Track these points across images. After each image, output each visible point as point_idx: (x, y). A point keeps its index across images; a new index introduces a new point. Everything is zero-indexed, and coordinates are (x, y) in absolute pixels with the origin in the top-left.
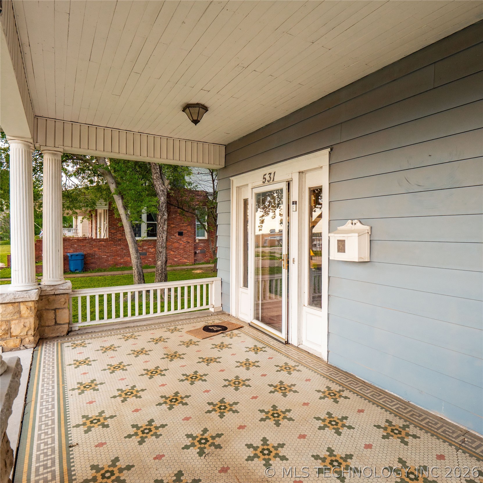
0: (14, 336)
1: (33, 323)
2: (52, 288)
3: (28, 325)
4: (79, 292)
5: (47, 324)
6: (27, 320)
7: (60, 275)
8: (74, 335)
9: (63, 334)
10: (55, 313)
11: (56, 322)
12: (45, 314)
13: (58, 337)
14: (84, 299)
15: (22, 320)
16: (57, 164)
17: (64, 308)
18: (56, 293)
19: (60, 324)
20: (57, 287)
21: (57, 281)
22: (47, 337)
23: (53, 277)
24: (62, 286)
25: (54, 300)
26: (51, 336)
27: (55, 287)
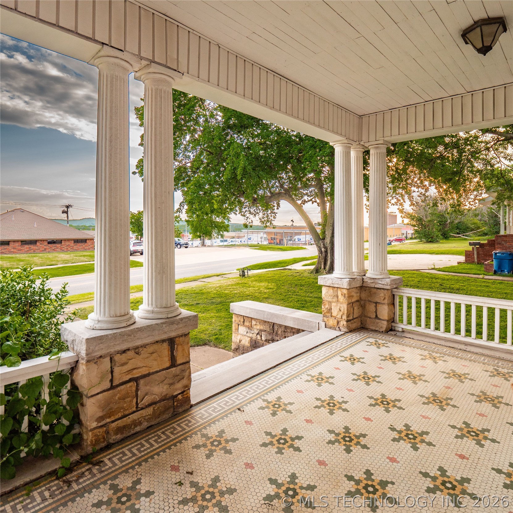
0: (334, 317)
1: (346, 309)
2: (372, 281)
3: (342, 309)
4: (405, 291)
5: (369, 315)
6: (342, 306)
7: (381, 269)
8: (392, 335)
9: (381, 330)
10: (376, 306)
11: (376, 316)
12: (367, 305)
13: (377, 331)
14: (409, 299)
15: (339, 304)
16: (380, 157)
17: (384, 304)
18: (377, 286)
19: (380, 319)
20: (376, 281)
21: (377, 275)
22: (368, 327)
23: (374, 271)
24: (381, 281)
25: (375, 293)
26: (371, 328)
27: (375, 280)
